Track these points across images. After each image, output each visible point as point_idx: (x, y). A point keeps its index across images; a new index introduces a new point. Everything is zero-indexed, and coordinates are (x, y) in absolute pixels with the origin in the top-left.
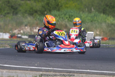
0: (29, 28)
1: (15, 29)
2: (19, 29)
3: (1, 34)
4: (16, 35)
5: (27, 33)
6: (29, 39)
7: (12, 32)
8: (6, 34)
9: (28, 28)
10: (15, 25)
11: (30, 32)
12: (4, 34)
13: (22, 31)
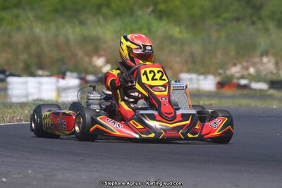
0: (273, 61)
1: (235, 65)
2: (245, 64)
3: (194, 76)
4: (235, 81)
5: (265, 75)
6: (272, 91)
7: (225, 73)
8: (206, 78)
9: (269, 62)
10: (233, 53)
11: (275, 71)
12: (202, 77)
13: (252, 70)
